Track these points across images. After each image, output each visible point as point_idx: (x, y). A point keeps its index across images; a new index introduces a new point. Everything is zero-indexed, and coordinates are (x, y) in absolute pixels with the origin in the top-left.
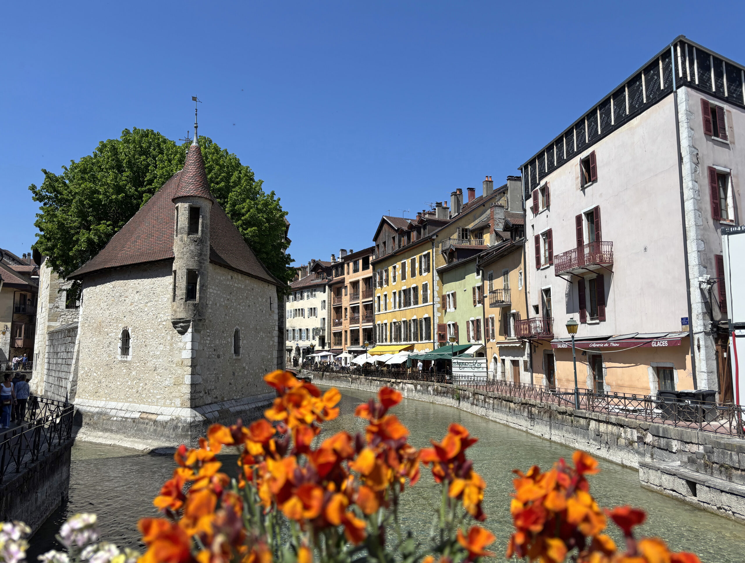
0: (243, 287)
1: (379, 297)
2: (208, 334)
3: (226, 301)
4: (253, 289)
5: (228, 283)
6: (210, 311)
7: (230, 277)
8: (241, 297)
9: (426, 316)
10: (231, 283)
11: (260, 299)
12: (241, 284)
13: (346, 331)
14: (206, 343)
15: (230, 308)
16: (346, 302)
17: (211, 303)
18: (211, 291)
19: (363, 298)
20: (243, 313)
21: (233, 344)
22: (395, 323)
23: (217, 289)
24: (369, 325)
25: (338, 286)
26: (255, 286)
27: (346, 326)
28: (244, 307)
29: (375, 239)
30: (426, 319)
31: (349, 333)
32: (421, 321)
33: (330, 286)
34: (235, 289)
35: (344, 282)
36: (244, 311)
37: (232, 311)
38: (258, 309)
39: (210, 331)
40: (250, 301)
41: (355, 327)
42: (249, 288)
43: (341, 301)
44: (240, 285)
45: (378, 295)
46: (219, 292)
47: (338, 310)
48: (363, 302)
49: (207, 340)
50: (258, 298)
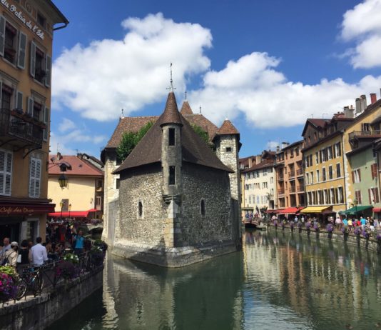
3: (194, 183)
6: (184, 189)
9: (340, 186)
13: (287, 197)
16: (286, 178)
17: (184, 185)
18: (184, 177)
19: (298, 174)
21: (201, 209)
22: (319, 191)
23: (188, 176)
25: (281, 167)
27: (287, 194)
28: (206, 186)
29: (303, 135)
32: (336, 190)
33: (275, 167)
35: (284, 165)
36: (207, 189)
37: (199, 189)
39: (185, 202)
43: (283, 177)
45: (307, 172)
47: (281, 183)
48: (297, 178)
49: (183, 207)
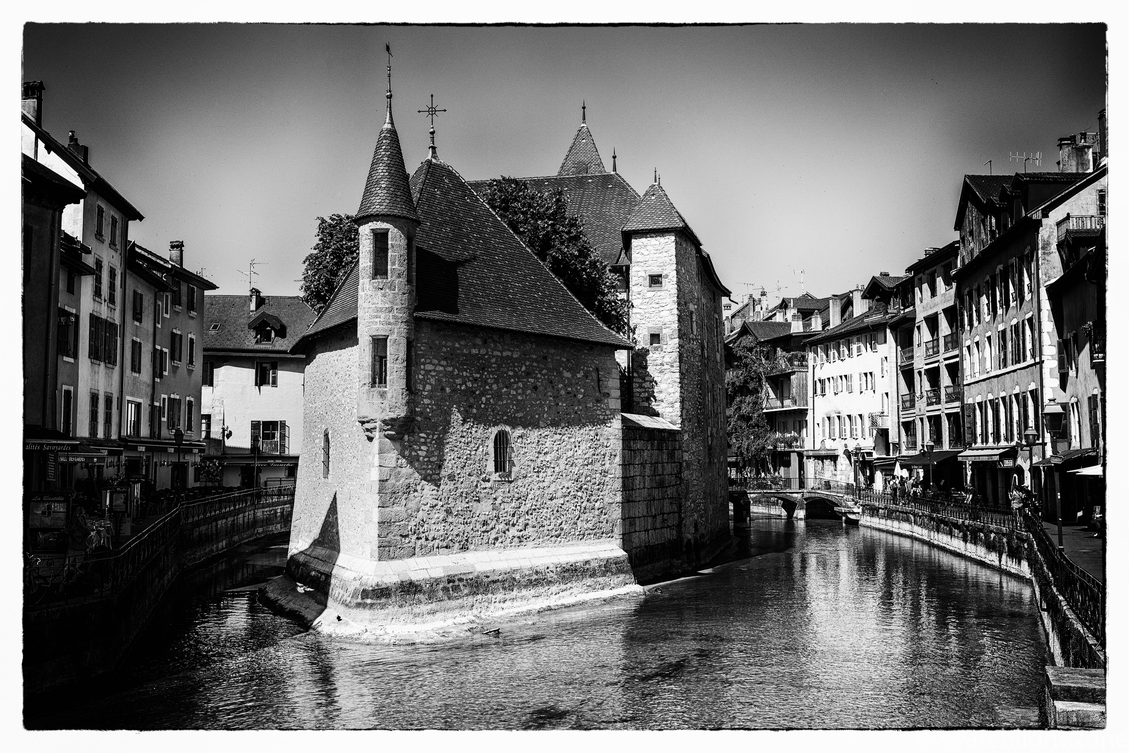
0: (515, 356)
1: (969, 347)
2: (422, 440)
3: (469, 384)
4: (545, 358)
5: (474, 351)
6: (426, 401)
7: (479, 341)
8: (511, 373)
9: (1032, 386)
10: (483, 351)
11: (567, 374)
12: (512, 351)
13: (922, 420)
14: (418, 456)
15: (482, 394)
16: (920, 359)
17: (428, 387)
18: (429, 367)
19: (947, 350)
20: (518, 400)
21: (492, 455)
22: (990, 401)
23: (444, 363)
24: (955, 407)
25: (907, 325)
26: (552, 351)
27: (922, 407)
28: (520, 391)
29: (959, 226)
30: (1031, 392)
31: (926, 421)
32: (1025, 398)
33: (894, 328)
34: (493, 360)
35: (915, 319)
36: (519, 398)
37: (487, 399)
38: (563, 392)
39: (428, 435)
40: (536, 378)
41: (935, 409)
42: (534, 357)
43: (912, 357)
44: (509, 354)
45: (968, 343)
46: (450, 369)
47: (908, 374)
48: (945, 359)
49: (420, 450)
50: (560, 373)
